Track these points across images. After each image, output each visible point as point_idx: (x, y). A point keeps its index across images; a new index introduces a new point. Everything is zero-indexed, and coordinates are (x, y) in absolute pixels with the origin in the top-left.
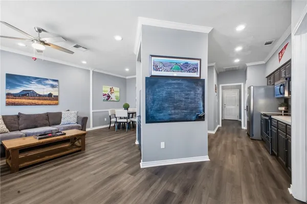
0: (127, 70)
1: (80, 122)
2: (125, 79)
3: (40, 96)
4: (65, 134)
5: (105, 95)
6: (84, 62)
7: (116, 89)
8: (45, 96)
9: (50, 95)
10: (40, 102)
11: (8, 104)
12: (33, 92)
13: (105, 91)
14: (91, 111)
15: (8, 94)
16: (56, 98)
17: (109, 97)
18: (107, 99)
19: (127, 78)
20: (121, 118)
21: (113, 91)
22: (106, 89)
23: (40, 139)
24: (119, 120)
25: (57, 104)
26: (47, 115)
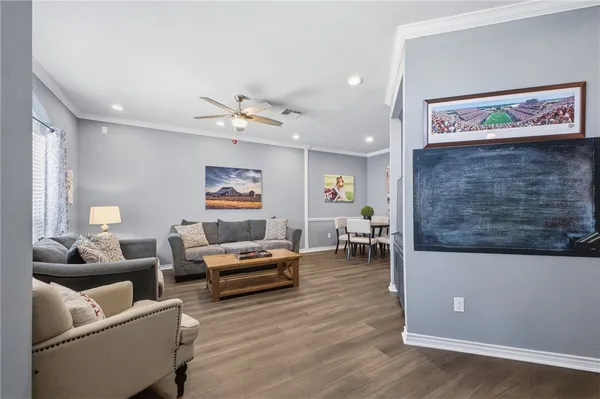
0: (370, 139)
1: (291, 238)
2: (366, 158)
3: (240, 195)
4: (270, 255)
5: (329, 191)
6: (296, 137)
7: (348, 179)
8: (245, 195)
9: (252, 193)
10: (241, 204)
11: (209, 207)
12: (233, 191)
13: (329, 184)
14: (306, 220)
15: (208, 194)
16: (259, 198)
17: (335, 194)
18: (332, 199)
19: (369, 155)
20: (357, 235)
21: (341, 184)
22: (330, 181)
23: (241, 259)
24: (354, 239)
25: (259, 208)
26: (249, 223)
